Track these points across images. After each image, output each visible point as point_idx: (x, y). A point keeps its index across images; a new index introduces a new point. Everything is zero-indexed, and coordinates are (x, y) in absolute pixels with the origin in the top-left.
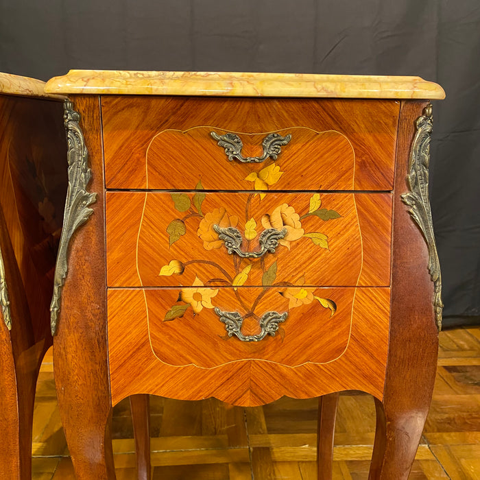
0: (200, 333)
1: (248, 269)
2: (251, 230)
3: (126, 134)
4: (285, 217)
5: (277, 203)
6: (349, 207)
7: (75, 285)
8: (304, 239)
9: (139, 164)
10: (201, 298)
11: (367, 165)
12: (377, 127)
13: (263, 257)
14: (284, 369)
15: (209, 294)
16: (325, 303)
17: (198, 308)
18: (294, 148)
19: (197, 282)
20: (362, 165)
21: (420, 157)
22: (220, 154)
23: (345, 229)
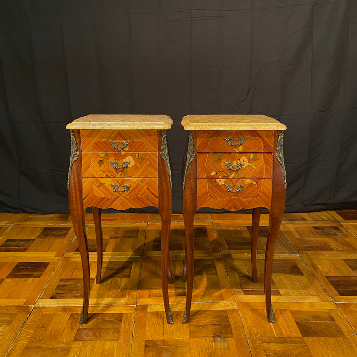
0: (221, 190)
1: (234, 174)
2: (235, 163)
3: (203, 139)
4: (244, 160)
5: (242, 156)
6: (261, 157)
7: (189, 178)
8: (249, 166)
9: (206, 147)
10: (221, 181)
11: (266, 146)
12: (268, 136)
13: (238, 170)
14: (243, 200)
15: (223, 180)
16: (254, 183)
17: (221, 184)
18: (247, 142)
19: (220, 177)
20: (265, 146)
21: (280, 144)
22: (227, 143)
23: (260, 163)
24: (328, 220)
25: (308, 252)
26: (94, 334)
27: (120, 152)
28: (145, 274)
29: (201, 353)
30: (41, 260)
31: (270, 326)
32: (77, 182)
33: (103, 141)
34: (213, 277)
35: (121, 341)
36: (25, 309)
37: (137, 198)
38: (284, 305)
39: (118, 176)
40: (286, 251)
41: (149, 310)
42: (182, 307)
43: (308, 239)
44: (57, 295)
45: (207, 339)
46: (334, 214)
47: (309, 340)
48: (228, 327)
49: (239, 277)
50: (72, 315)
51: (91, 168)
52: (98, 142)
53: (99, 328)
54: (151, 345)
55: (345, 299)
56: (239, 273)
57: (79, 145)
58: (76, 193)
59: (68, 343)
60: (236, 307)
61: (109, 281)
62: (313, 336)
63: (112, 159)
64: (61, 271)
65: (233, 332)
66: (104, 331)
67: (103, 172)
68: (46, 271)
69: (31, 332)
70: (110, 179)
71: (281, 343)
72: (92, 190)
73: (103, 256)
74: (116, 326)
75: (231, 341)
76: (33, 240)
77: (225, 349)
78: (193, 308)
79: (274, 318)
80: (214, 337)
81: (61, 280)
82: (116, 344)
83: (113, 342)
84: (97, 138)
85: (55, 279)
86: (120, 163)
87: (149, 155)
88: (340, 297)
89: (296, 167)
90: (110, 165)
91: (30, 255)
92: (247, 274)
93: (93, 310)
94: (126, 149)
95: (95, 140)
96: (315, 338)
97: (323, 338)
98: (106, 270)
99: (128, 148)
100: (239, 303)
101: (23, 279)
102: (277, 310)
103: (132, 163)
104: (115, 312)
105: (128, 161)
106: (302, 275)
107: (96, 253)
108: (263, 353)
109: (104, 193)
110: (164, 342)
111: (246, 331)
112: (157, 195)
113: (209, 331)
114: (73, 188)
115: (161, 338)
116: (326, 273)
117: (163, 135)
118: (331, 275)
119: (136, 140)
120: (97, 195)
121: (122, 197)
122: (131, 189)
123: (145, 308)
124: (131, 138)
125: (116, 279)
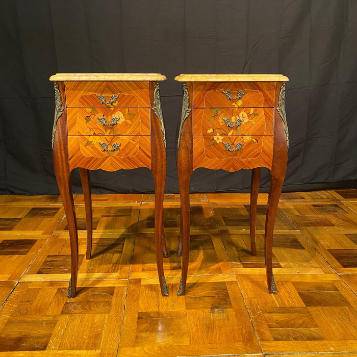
0: (218, 149)
1: (232, 131)
2: (233, 119)
3: (200, 92)
4: (243, 115)
5: (241, 111)
6: (262, 112)
7: (184, 135)
8: (249, 122)
9: (203, 100)
10: (219, 139)
11: (267, 100)
12: (269, 89)
13: (237, 127)
14: (242, 160)
15: (221, 138)
16: (254, 141)
17: (218, 142)
18: (246, 95)
19: (218, 134)
20: (265, 100)
21: (282, 98)
22: (225, 97)
23: (261, 119)
24: (328, 198)
25: (308, 228)
26: (83, 307)
27: (109, 107)
28: (138, 249)
29: (198, 323)
30: (28, 238)
31: (272, 297)
32: (62, 141)
33: (90, 95)
34: (210, 251)
35: (112, 313)
36: (9, 285)
37: (127, 158)
38: (285, 277)
39: (107, 133)
40: (285, 227)
41: (142, 283)
42: (177, 279)
43: (307, 216)
44: (44, 270)
45: (205, 310)
46: (334, 194)
47: (312, 309)
48: (227, 299)
49: (237, 251)
50: (59, 289)
51: (77, 124)
52: (85, 96)
53: (89, 302)
54: (144, 317)
55: (349, 271)
56: (237, 247)
57: (63, 99)
58: (61, 153)
59: (55, 316)
60: (234, 279)
61: (100, 256)
62: (317, 306)
63: (100, 115)
64: (48, 248)
65: (233, 304)
66: (94, 304)
67: (90, 129)
68: (33, 247)
69: (14, 306)
70: (98, 137)
71: (283, 313)
72: (79, 149)
73: (93, 234)
74: (107, 300)
75: (231, 312)
76: (20, 219)
77: (224, 320)
78: (189, 280)
79: (276, 289)
80: (212, 308)
81: (49, 256)
82: (107, 316)
83: (104, 314)
84: (82, 92)
85: (42, 256)
86: (109, 119)
87: (140, 111)
88: (343, 269)
89: (294, 144)
90: (98, 121)
91: (16, 233)
92: (246, 248)
93: (82, 285)
94: (115, 104)
95: (81, 93)
96: (320, 308)
97: (328, 307)
98: (97, 246)
99: (117, 103)
100: (238, 276)
101: (7, 256)
102: (278, 281)
103: (122, 120)
104: (106, 286)
105: (118, 118)
106: (303, 248)
107: (86, 231)
108: (265, 323)
109: (91, 152)
110: (158, 313)
111: (246, 302)
112: (150, 154)
113: (207, 302)
114: (58, 147)
115: (156, 310)
116: (328, 247)
117: (156, 87)
118: (333, 248)
119: (126, 94)
120: (84, 154)
121: (112, 158)
122: (121, 148)
123: (138, 281)
124: (120, 92)
125: (108, 255)
